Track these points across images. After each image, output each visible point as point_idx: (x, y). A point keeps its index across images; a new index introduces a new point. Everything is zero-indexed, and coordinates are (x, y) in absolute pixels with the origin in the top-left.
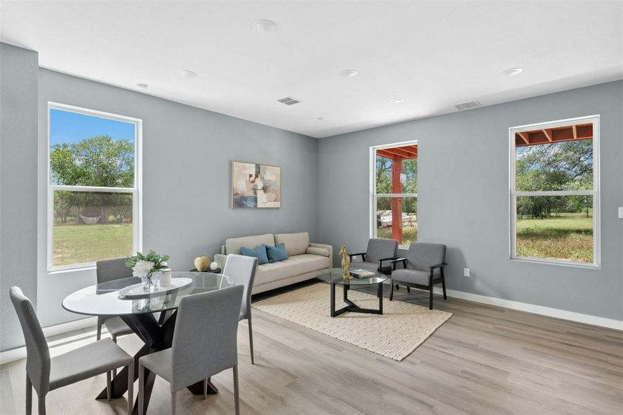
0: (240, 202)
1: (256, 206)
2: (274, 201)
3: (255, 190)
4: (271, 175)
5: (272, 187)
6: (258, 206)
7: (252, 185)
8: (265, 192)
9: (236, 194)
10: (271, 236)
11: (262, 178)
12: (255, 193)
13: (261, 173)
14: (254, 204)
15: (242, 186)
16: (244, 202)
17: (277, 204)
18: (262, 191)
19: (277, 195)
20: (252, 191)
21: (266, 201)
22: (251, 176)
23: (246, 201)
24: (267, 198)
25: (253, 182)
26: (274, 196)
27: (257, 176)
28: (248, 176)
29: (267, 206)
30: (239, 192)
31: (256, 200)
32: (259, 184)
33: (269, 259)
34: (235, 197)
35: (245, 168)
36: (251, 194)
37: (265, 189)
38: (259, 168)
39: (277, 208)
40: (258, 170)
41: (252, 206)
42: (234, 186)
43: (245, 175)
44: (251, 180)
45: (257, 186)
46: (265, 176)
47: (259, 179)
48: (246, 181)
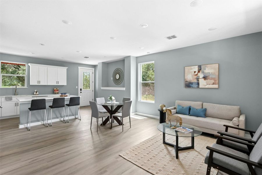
0: (188, 85)
1: (198, 87)
2: (212, 84)
3: (198, 79)
4: (210, 70)
5: (210, 77)
6: (200, 87)
7: (196, 77)
8: (205, 80)
9: (186, 81)
11: (203, 72)
12: (198, 80)
13: (202, 70)
14: (197, 86)
15: (190, 77)
16: (191, 85)
17: (216, 86)
18: (203, 79)
19: (215, 81)
20: (196, 80)
21: (206, 84)
22: (195, 72)
23: (192, 85)
24: (206, 83)
25: (197, 75)
26: (213, 81)
27: (199, 72)
28: (193, 73)
29: (207, 87)
30: (187, 80)
31: (198, 84)
32: (201, 75)
35: (191, 69)
36: (196, 81)
37: (205, 78)
38: (201, 67)
39: (217, 89)
40: (200, 68)
41: (196, 87)
42: (185, 78)
43: (192, 72)
44: (195, 74)
45: (199, 77)
46: (205, 71)
47: (200, 73)
48: (192, 75)
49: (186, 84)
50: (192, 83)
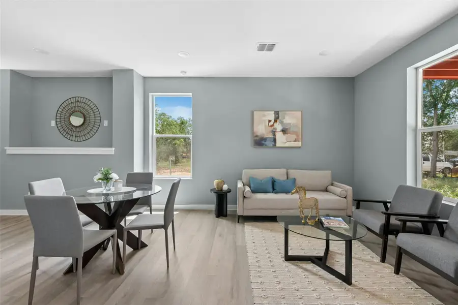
0: (259, 142)
1: (275, 145)
2: (294, 141)
3: (274, 133)
4: (291, 119)
5: (291, 130)
6: (277, 146)
7: (271, 129)
8: (283, 134)
9: (257, 136)
10: (284, 171)
11: (282, 123)
12: (274, 135)
13: (280, 118)
14: (272, 143)
15: (262, 130)
16: (263, 142)
17: (298, 144)
18: (281, 133)
19: (297, 136)
20: (271, 133)
21: (285, 141)
22: (270, 121)
23: (265, 141)
24: (286, 139)
25: (272, 126)
26: (294, 137)
27: (275, 121)
28: (267, 122)
29: (287, 145)
30: (259, 135)
31: (275, 140)
32: (278, 127)
33: (274, 189)
34: (256, 138)
35: (264, 116)
36: (271, 136)
37: (284, 131)
38: (278, 114)
39: (299, 147)
40: (277, 116)
41: (271, 145)
42: (255, 129)
43: (265, 120)
44: (270, 125)
45: (276, 129)
46: (284, 120)
47: (278, 123)
48: (265, 126)
49: (256, 140)
50: (265, 140)
